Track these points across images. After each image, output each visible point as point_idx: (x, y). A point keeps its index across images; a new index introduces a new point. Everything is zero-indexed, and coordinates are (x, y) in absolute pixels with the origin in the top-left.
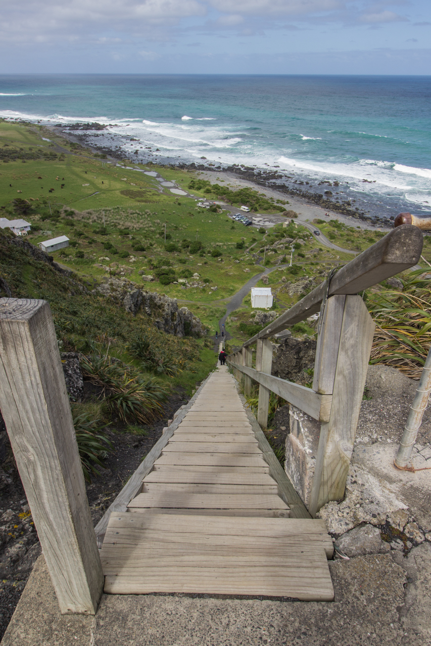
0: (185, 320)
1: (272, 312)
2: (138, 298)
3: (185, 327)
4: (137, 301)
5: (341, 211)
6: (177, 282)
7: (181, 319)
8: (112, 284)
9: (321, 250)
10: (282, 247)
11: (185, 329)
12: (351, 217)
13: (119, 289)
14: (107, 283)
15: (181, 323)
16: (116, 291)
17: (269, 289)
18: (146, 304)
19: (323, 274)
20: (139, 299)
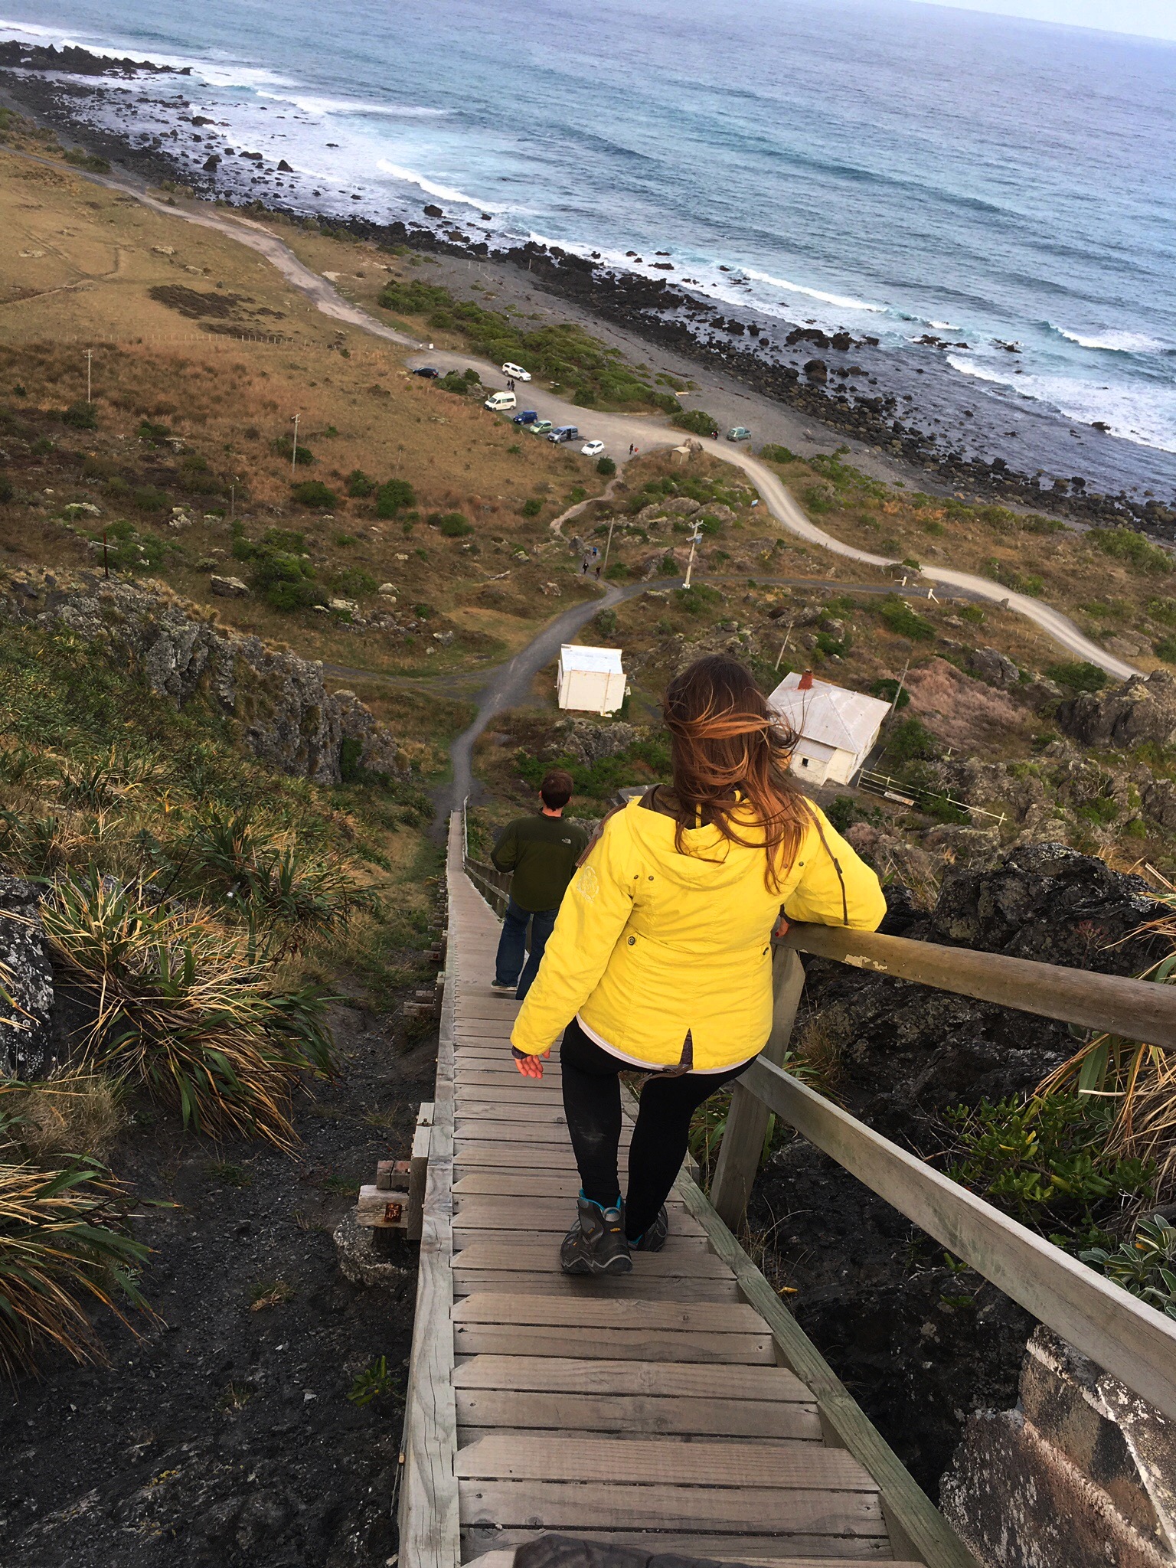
0: (344, 731)
1: (621, 726)
2: (193, 651)
3: (342, 754)
4: (192, 661)
5: (850, 427)
6: (326, 606)
7: (331, 730)
8: (107, 600)
9: (780, 542)
10: (666, 525)
11: (341, 759)
12: (879, 449)
13: (133, 618)
14: (90, 595)
15: (332, 740)
16: (123, 621)
17: (618, 653)
18: (221, 674)
19: (782, 620)
20: (198, 655)
